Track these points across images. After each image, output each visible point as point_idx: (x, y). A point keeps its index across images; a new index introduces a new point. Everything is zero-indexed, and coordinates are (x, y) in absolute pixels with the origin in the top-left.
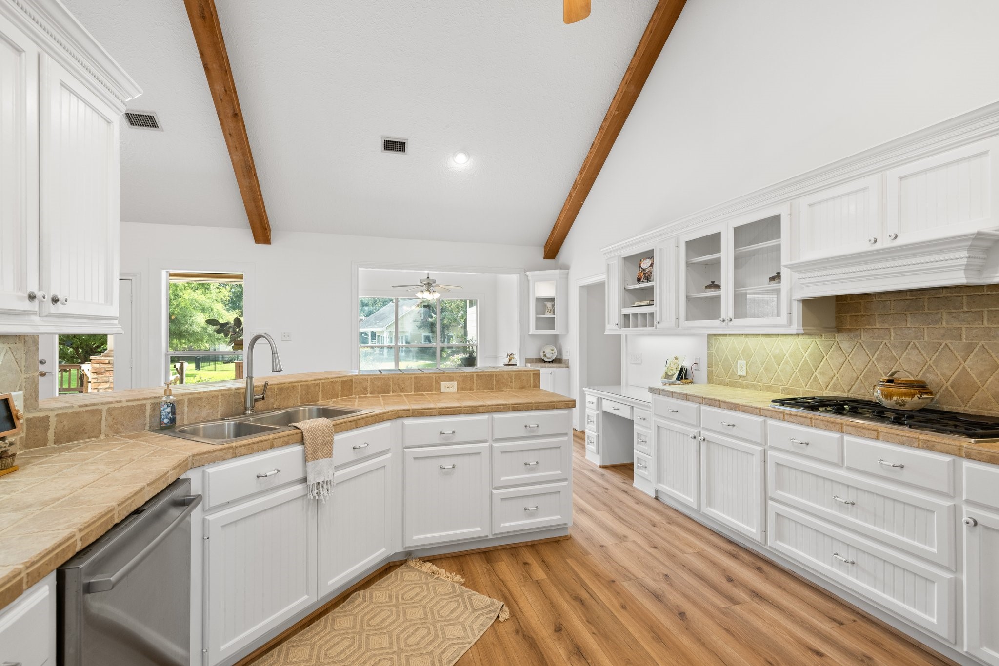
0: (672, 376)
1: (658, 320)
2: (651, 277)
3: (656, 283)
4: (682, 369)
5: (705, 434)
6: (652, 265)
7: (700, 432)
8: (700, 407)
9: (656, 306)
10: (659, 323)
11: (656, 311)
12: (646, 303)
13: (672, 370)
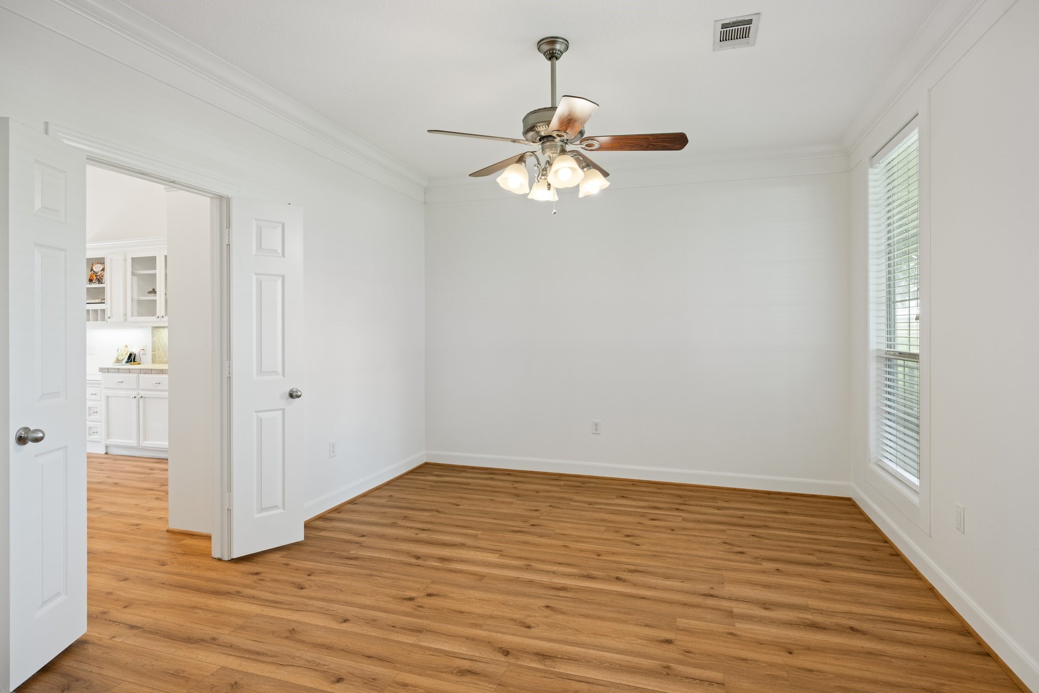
0: (122, 360)
1: (109, 316)
2: (102, 279)
3: (107, 284)
4: (130, 355)
5: (142, 393)
6: (103, 270)
7: (139, 393)
8: (139, 376)
9: (107, 304)
10: (109, 318)
11: (107, 308)
12: (97, 301)
13: (122, 355)
